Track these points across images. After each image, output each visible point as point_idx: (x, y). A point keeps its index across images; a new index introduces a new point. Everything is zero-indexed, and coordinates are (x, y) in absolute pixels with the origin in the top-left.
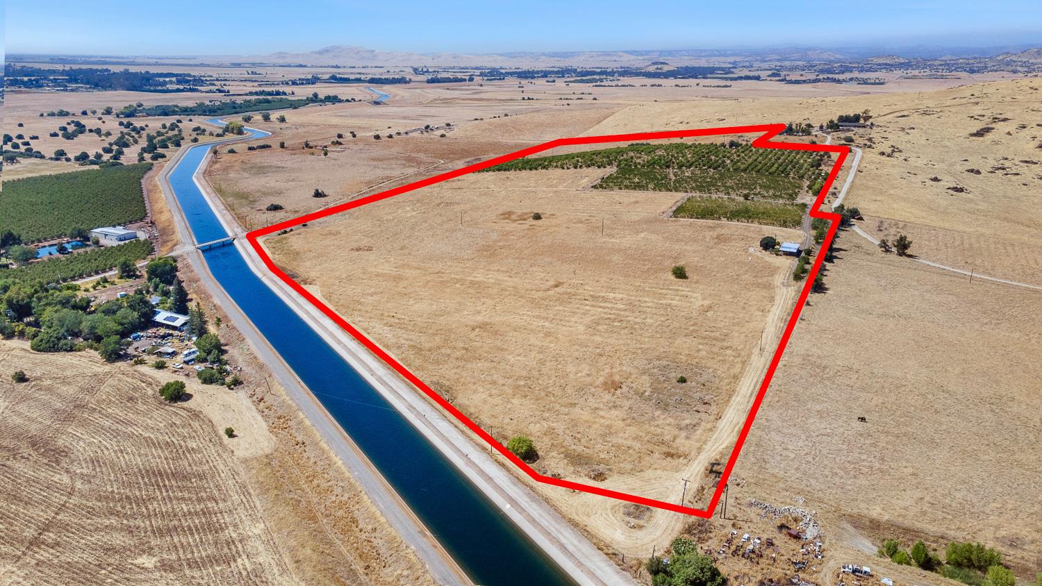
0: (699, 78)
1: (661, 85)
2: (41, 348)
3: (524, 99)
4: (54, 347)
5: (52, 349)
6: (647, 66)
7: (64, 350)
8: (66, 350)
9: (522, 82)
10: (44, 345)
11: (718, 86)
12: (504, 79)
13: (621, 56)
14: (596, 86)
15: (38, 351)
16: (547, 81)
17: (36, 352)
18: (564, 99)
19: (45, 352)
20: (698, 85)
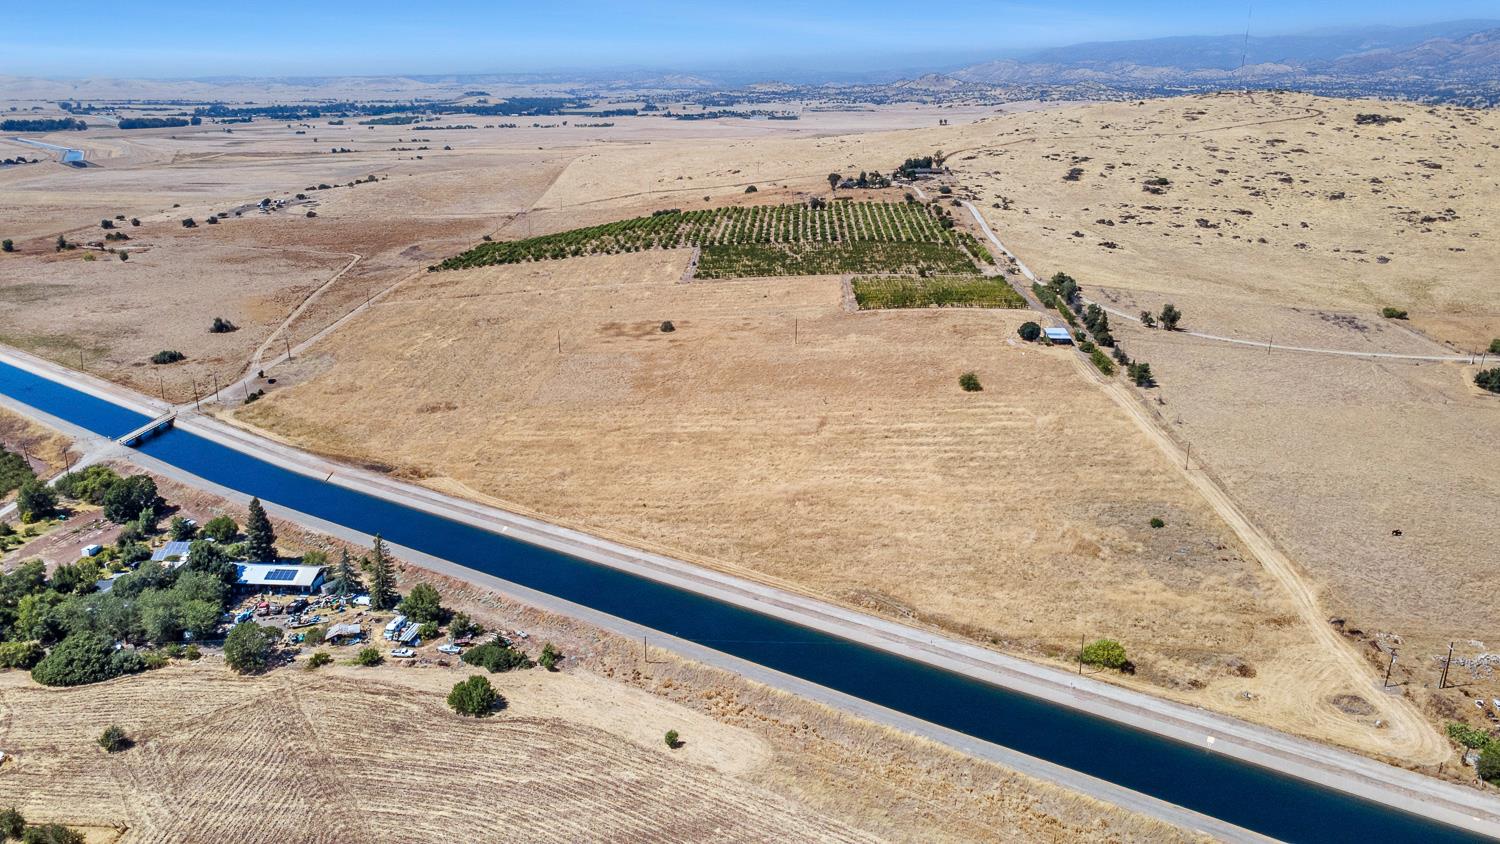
0: (553, 114)
1: (514, 126)
2: (76, 676)
3: (334, 151)
4: (102, 670)
5: (99, 675)
6: (460, 98)
7: (125, 672)
8: (132, 671)
9: (292, 125)
10: (79, 673)
11: (596, 126)
12: (250, 120)
13: (403, 84)
14: (418, 129)
15: (67, 685)
16: (331, 123)
17: (63, 688)
18: (400, 150)
19: (84, 683)
20: (565, 123)
